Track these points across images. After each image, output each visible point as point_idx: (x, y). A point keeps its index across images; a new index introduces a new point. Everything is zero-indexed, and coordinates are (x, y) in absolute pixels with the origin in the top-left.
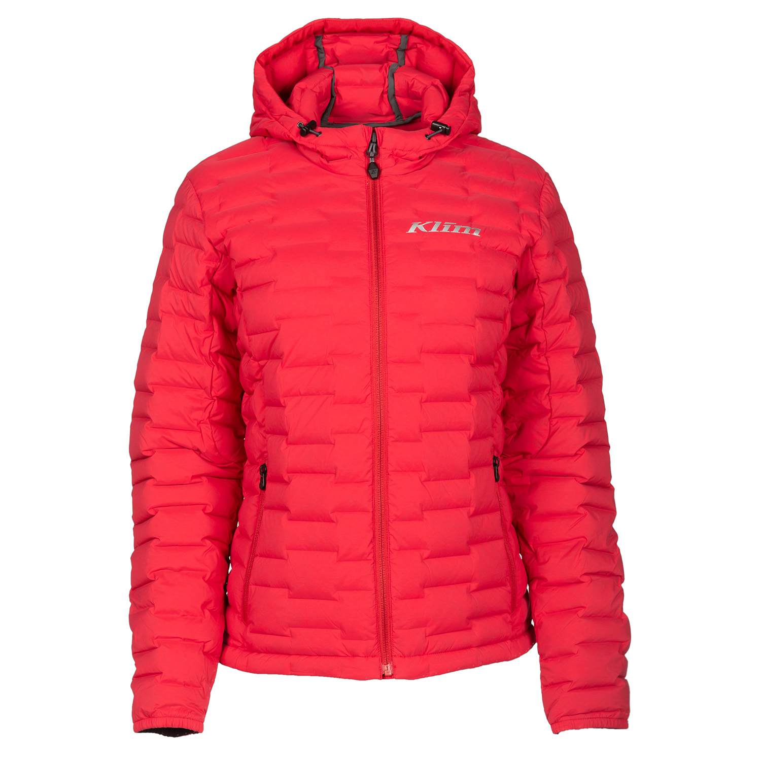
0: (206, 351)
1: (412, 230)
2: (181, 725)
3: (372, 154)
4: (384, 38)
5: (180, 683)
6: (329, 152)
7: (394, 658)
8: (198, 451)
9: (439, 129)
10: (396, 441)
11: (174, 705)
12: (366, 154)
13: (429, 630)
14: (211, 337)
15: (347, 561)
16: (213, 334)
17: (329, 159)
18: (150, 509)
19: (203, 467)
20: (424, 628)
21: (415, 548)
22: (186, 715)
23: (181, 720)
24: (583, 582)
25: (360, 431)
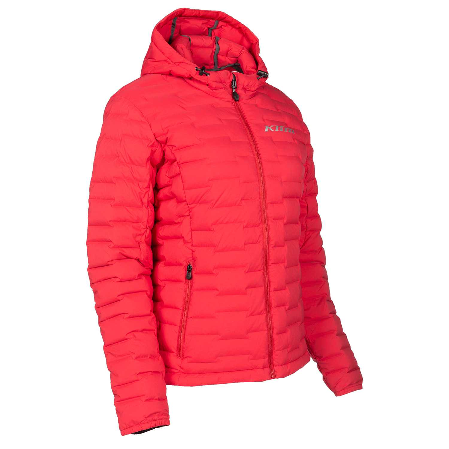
0: (145, 200)
1: (266, 130)
2: (160, 424)
3: (234, 87)
4: (206, 21)
5: (156, 399)
6: (214, 85)
7: (275, 367)
8: (138, 260)
9: (262, 75)
10: (274, 247)
11: (155, 413)
12: (231, 86)
13: (289, 349)
14: (148, 192)
15: (253, 315)
16: (149, 190)
17: (213, 89)
18: (117, 297)
19: (141, 269)
20: (287, 349)
21: (283, 305)
22: (163, 417)
23: (160, 421)
24: (330, 318)
25: (257, 243)
